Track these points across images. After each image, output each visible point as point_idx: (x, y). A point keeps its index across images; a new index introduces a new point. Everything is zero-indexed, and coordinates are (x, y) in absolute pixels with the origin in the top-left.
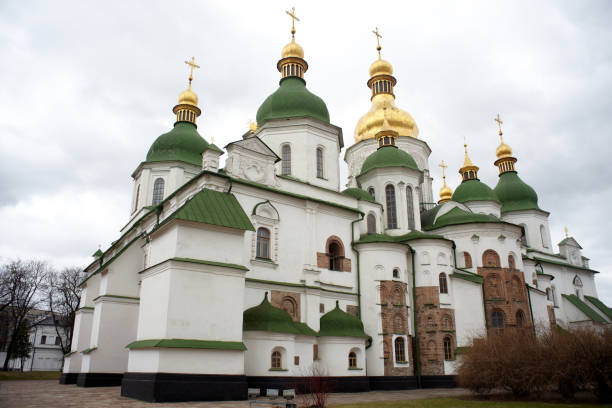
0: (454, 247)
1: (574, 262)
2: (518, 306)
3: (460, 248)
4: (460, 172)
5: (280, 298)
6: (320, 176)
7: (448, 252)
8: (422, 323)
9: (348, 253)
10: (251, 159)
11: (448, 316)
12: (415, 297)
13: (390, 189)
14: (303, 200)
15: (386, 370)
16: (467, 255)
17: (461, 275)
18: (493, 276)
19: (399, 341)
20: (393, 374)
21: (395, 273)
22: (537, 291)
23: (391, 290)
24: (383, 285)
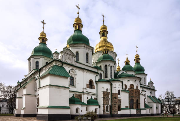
0: (122, 83)
1: (152, 88)
2: (137, 98)
3: (124, 83)
4: (125, 62)
5: (77, 96)
6: (87, 62)
8: (113, 102)
9: (95, 84)
10: (68, 56)
11: (120, 101)
12: (111, 96)
13: (106, 66)
14: (83, 69)
15: (104, 113)
16: (126, 85)
17: (124, 90)
18: (132, 91)
19: (107, 107)
21: (107, 90)
22: (142, 94)
23: (105, 94)
24: (104, 93)
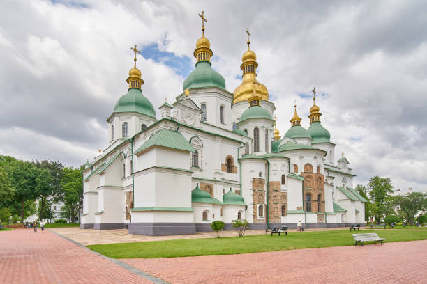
0: (289, 162)
1: (346, 171)
2: (319, 192)
3: (292, 162)
4: (291, 121)
5: (204, 186)
6: (222, 122)
7: (287, 164)
8: (272, 199)
9: (236, 164)
10: (187, 112)
11: (285, 196)
12: (268, 186)
13: (256, 130)
14: (214, 135)
15: (254, 221)
16: (295, 166)
17: (291, 176)
18: (309, 177)
19: (261, 208)
20: (258, 222)
21: (260, 174)
22: (327, 184)
23: (257, 183)
24: (254, 180)
